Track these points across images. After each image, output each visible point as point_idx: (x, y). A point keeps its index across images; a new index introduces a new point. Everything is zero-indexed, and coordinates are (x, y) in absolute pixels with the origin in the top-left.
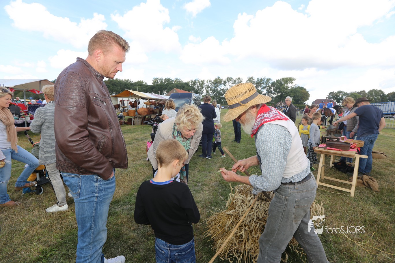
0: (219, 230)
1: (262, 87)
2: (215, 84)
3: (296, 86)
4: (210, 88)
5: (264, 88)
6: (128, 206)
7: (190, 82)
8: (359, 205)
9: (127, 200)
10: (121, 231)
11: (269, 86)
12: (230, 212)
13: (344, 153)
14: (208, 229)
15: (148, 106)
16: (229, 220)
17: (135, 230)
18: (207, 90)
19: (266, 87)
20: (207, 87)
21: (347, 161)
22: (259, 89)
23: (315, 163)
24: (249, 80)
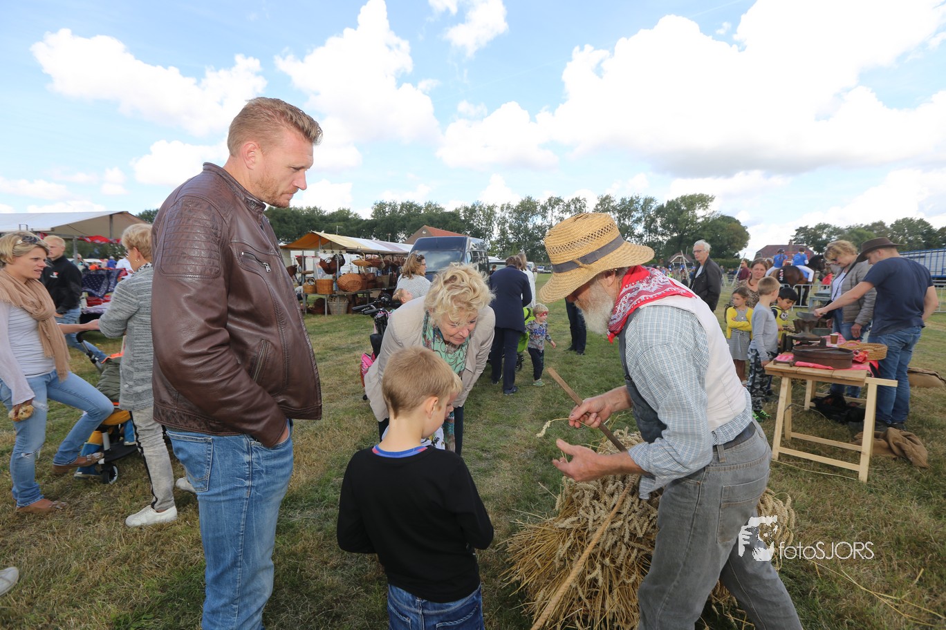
0: (540, 566)
1: (633, 219)
2: (520, 213)
3: (715, 216)
4: (508, 224)
5: (639, 220)
6: (318, 511)
7: (461, 211)
8: (880, 502)
9: (316, 496)
10: (304, 571)
11: (649, 216)
12: (566, 523)
13: (839, 374)
14: (513, 564)
15: (363, 270)
16: (564, 542)
17: (335, 568)
18: (501, 230)
19: (643, 219)
20: (503, 222)
21: (848, 395)
22: (627, 222)
23: (766, 400)
24: (601, 204)
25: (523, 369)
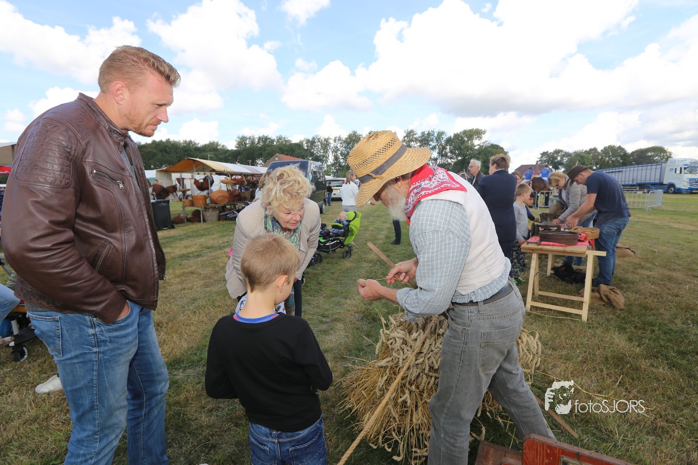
0: (366, 396)
2: (348, 144)
3: (486, 144)
4: (340, 152)
5: (434, 148)
6: (197, 369)
7: (304, 142)
8: (595, 334)
9: (195, 358)
10: (186, 415)
11: (441, 145)
12: (383, 363)
13: (570, 249)
14: (346, 396)
15: (230, 188)
16: (382, 377)
17: (212, 410)
18: (334, 156)
19: (437, 147)
20: (336, 150)
21: (575, 264)
23: (522, 270)
24: (407, 136)
25: (352, 257)
